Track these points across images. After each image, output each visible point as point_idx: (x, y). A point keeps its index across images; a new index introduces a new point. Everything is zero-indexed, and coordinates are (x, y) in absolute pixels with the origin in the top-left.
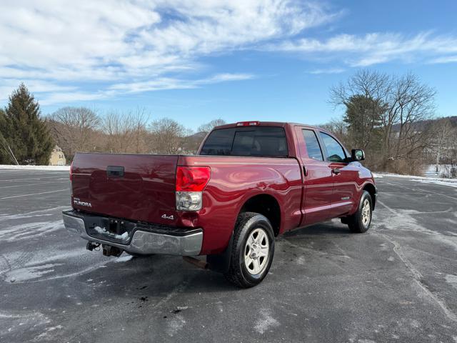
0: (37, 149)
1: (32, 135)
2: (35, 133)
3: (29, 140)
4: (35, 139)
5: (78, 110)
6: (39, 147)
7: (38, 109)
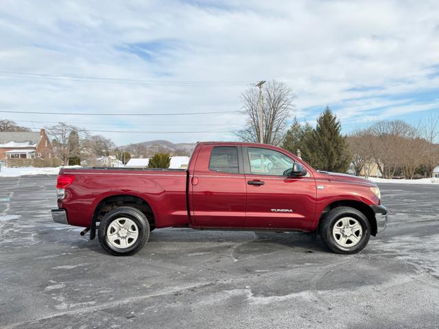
0: (336, 161)
1: (333, 149)
2: (335, 148)
3: (329, 154)
4: (334, 153)
5: (392, 123)
6: (337, 160)
7: (340, 126)
